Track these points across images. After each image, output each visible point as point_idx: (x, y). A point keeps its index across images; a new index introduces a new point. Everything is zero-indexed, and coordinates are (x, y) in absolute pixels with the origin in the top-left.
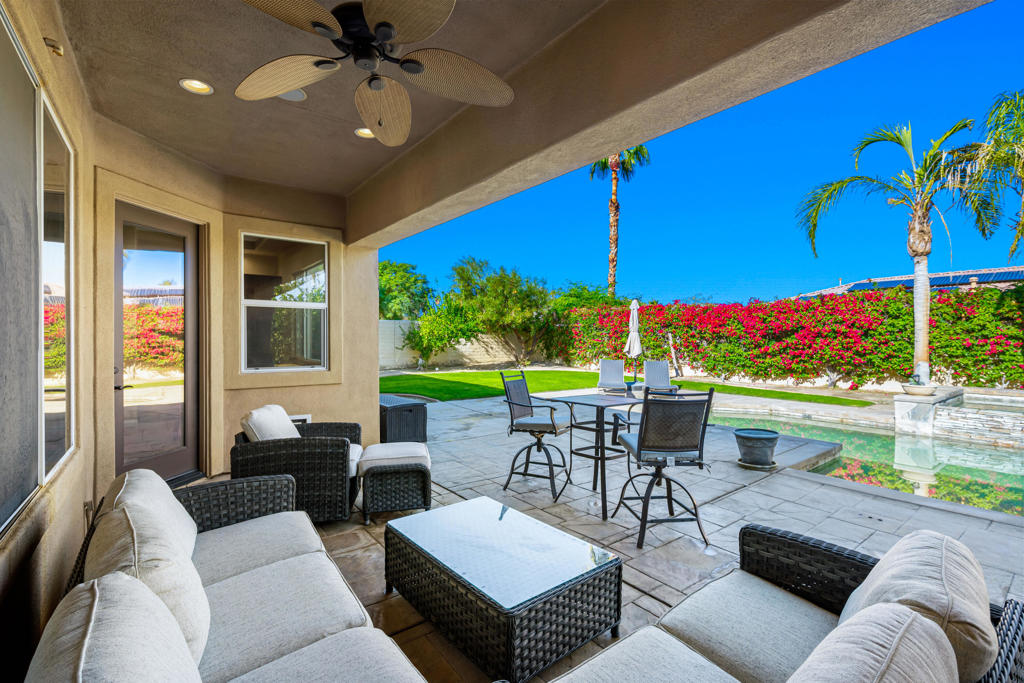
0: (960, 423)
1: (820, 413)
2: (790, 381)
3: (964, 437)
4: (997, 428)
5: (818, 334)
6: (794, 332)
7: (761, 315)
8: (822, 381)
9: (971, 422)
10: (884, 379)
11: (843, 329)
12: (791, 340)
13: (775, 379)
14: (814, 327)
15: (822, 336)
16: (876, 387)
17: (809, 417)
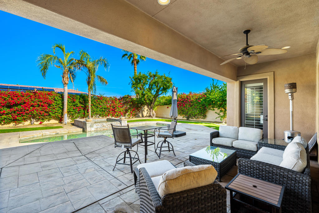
0: (98, 126)
1: (62, 131)
2: (12, 125)
3: (99, 129)
4: (104, 126)
5: (32, 106)
6: (21, 104)
7: (3, 96)
8: (28, 123)
9: (100, 126)
10: (50, 119)
11: (42, 104)
12: (20, 107)
13: (4, 124)
14: (30, 103)
15: (33, 106)
16: (48, 122)
17: (58, 134)
